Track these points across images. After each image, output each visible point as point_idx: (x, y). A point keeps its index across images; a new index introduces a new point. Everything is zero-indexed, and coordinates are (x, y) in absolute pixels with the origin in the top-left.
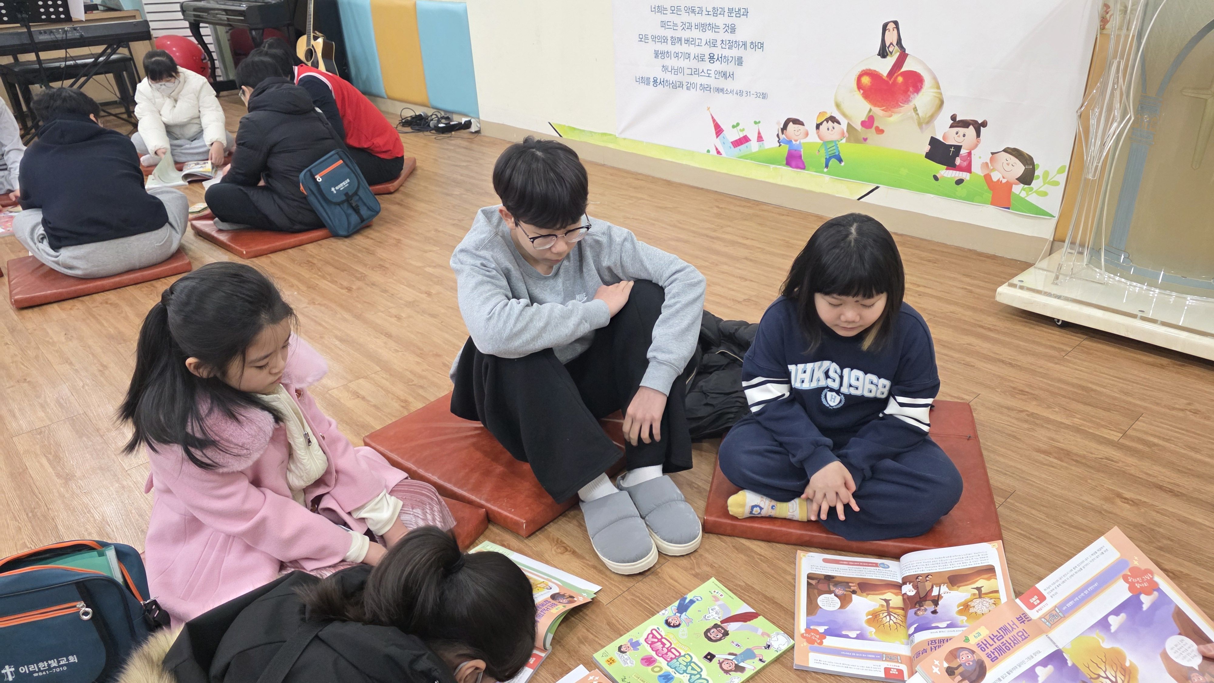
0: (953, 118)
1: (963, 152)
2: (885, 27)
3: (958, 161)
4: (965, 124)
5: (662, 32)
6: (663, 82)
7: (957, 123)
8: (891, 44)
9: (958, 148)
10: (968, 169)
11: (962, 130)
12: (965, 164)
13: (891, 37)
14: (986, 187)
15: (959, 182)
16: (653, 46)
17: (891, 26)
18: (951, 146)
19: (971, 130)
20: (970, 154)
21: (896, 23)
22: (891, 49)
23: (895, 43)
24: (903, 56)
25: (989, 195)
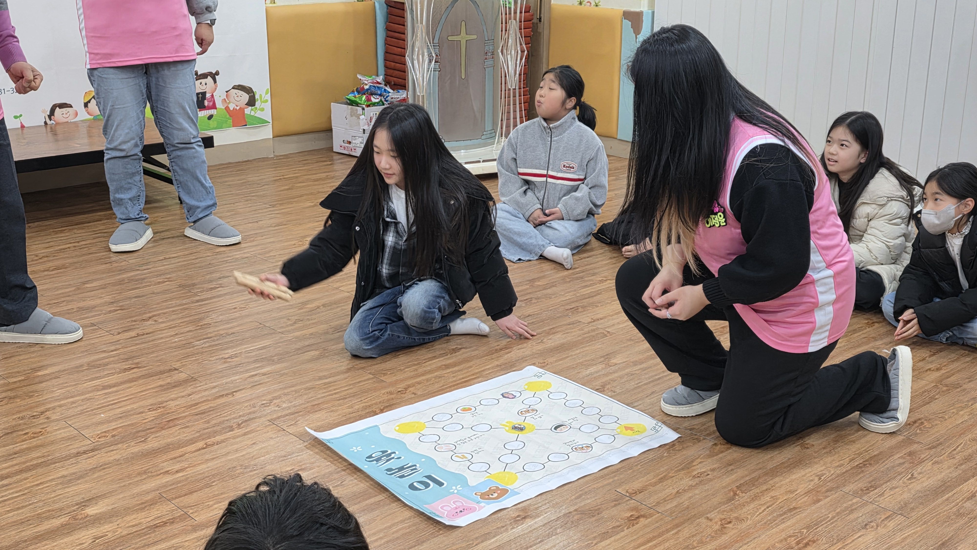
0: (196, 73)
1: (208, 95)
3: (206, 103)
4: (204, 76)
7: (199, 76)
9: (204, 94)
10: (214, 107)
11: (203, 81)
12: (211, 103)
14: (228, 116)
15: (210, 117)
18: (200, 93)
19: (209, 80)
20: (212, 96)
25: (230, 121)
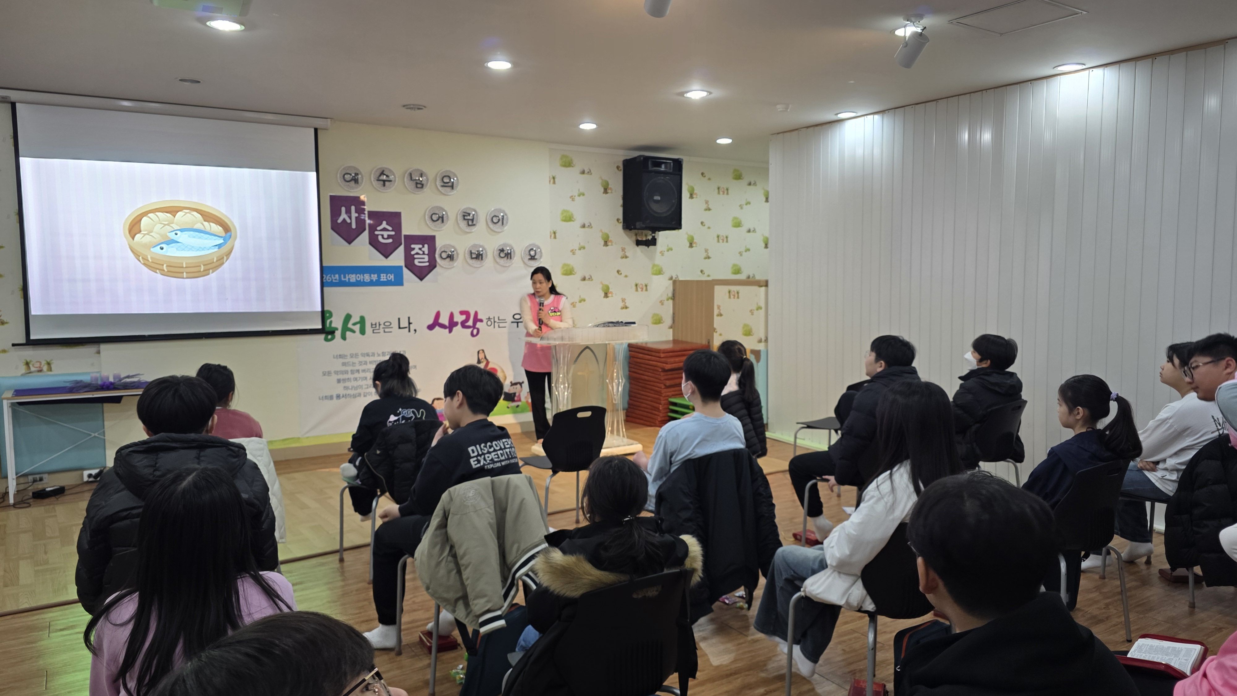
0: (511, 382)
1: (517, 394)
2: (478, 352)
3: (516, 398)
4: (516, 384)
5: (344, 368)
6: (345, 396)
7: (513, 384)
8: (482, 358)
9: (515, 394)
10: (520, 400)
11: (515, 387)
12: (518, 399)
13: (481, 356)
15: (518, 406)
16: (335, 377)
17: (481, 352)
18: (511, 394)
19: (518, 386)
20: (519, 395)
21: (483, 351)
22: (482, 360)
23: (484, 357)
24: (488, 363)
